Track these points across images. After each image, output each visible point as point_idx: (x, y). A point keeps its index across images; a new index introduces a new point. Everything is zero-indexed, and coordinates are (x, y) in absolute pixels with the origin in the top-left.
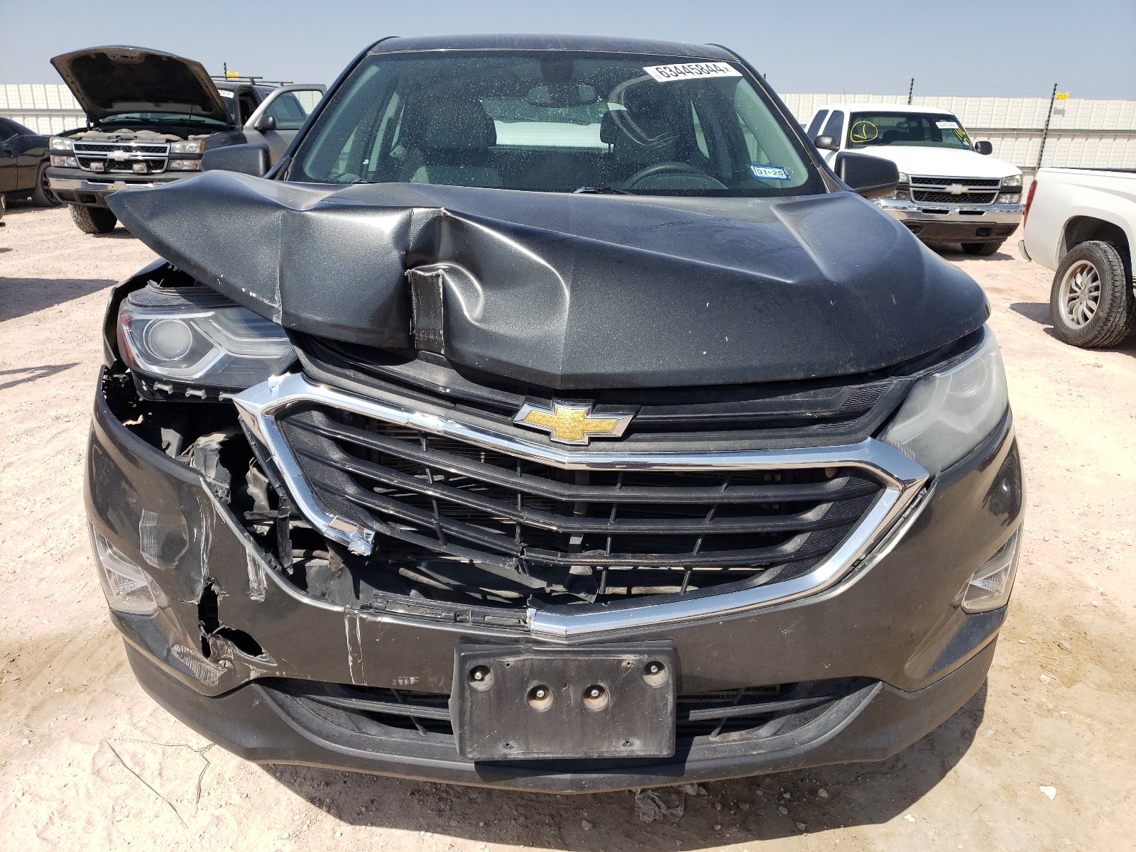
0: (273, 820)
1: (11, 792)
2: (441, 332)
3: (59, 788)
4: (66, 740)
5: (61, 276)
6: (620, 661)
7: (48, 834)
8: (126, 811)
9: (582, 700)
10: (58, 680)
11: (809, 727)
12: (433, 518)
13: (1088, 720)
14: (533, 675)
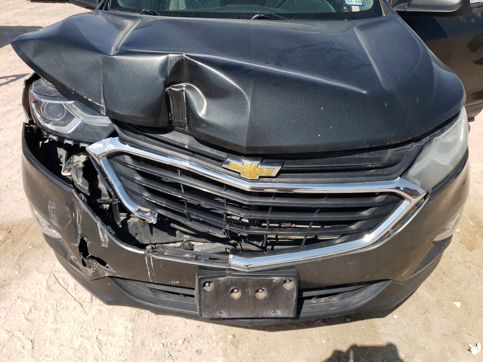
0: (123, 312)
1: (13, 297)
2: (186, 119)
3: (33, 295)
4: (35, 272)
5: (17, 25)
6: (272, 280)
7: (29, 318)
8: (62, 306)
9: (254, 295)
10: (30, 242)
11: (357, 296)
12: (185, 209)
13: (478, 268)
14: (232, 284)
